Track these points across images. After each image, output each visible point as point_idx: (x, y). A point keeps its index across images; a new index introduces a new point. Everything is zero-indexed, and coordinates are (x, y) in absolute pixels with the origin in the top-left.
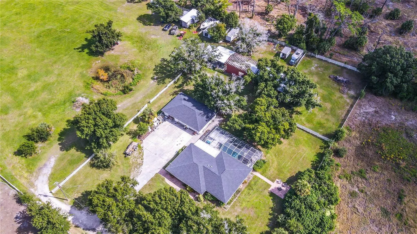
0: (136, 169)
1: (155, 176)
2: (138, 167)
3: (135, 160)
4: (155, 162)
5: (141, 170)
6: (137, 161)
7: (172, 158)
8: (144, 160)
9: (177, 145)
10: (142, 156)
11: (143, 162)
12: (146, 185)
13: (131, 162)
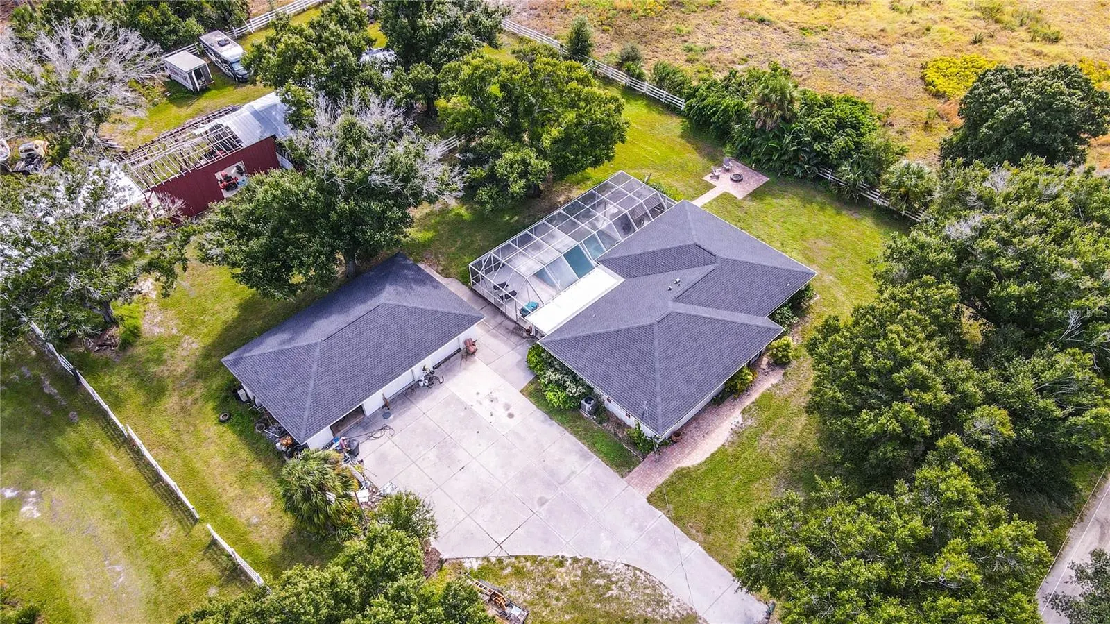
0: (614, 591)
1: (662, 508)
2: (602, 582)
3: (558, 599)
4: (584, 506)
5: (621, 566)
6: (564, 589)
7: (573, 438)
8: (568, 556)
9: (511, 416)
10: (544, 561)
11: (575, 560)
12: (710, 549)
13: (567, 617)
